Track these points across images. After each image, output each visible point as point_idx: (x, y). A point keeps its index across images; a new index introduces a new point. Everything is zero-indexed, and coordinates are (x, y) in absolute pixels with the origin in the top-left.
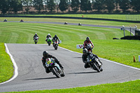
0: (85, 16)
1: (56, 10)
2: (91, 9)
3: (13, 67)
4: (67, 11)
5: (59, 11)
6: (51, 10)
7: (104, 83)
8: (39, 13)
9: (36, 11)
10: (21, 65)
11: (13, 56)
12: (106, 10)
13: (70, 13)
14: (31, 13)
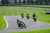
0: (32, 6)
1: (22, 4)
2: (34, 3)
3: (7, 24)
4: (26, 4)
5: (23, 4)
6: (20, 4)
7: (39, 30)
8: (16, 5)
9: (15, 4)
10: (9, 23)
11: (7, 20)
12: (40, 4)
13: (27, 5)
14: (13, 5)
